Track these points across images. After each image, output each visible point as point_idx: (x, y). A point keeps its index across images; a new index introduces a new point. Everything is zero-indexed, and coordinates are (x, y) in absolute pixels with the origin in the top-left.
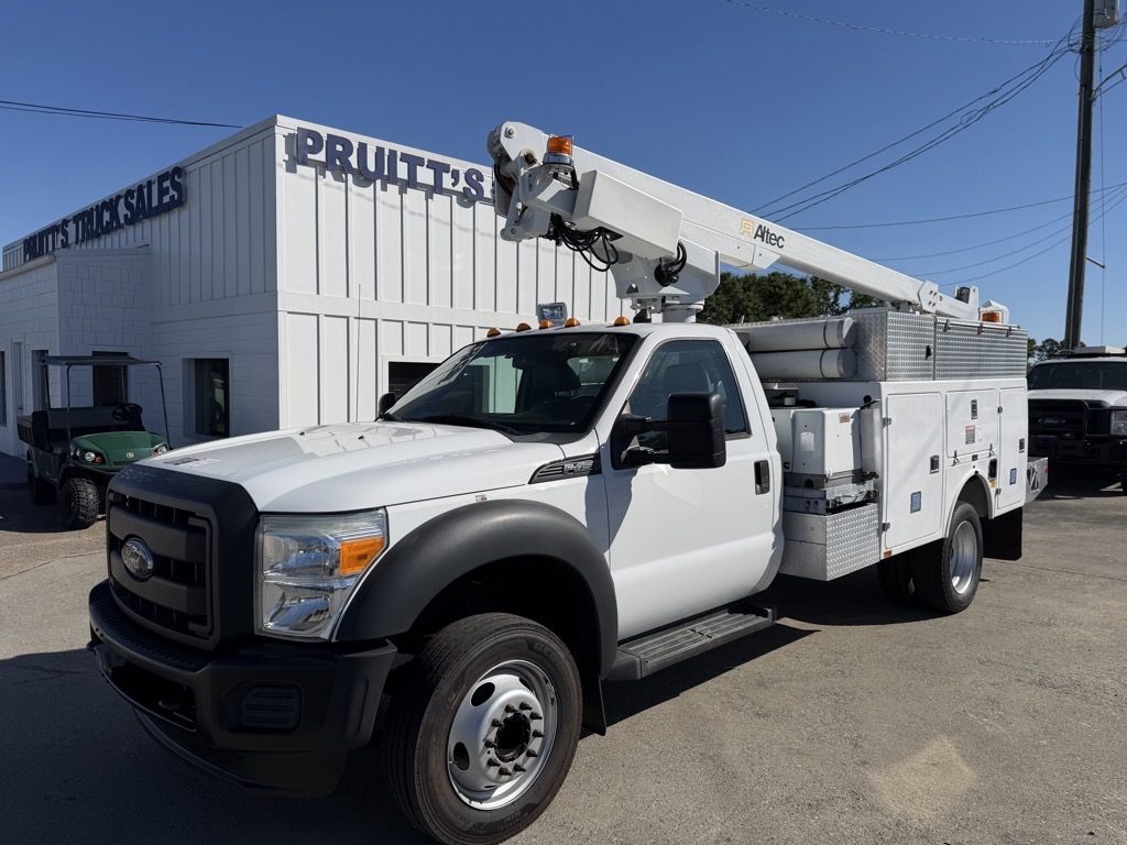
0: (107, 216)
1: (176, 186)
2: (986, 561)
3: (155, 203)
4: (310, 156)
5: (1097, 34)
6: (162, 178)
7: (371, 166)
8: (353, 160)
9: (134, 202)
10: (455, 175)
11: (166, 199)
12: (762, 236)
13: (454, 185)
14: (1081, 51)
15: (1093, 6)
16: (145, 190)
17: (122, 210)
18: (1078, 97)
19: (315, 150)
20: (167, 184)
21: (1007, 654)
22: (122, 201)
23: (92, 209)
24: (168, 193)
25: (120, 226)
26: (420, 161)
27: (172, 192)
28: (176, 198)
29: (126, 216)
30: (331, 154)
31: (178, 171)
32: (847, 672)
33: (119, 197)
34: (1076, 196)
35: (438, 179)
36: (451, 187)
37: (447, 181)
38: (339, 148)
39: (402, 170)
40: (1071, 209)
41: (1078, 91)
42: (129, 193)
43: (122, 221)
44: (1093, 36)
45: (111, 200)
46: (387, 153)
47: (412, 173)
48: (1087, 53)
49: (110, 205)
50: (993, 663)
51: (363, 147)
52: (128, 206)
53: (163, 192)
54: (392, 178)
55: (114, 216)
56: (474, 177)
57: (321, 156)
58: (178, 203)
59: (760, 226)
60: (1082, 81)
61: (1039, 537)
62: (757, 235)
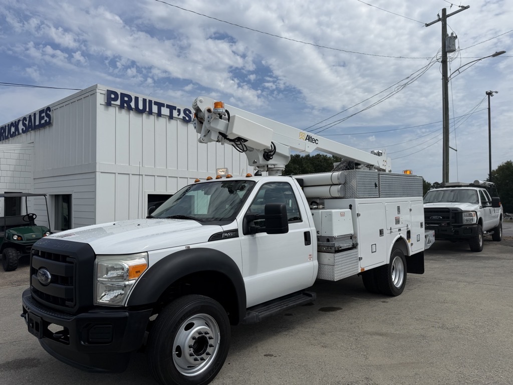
0: (13, 129)
1: (48, 116)
2: (408, 274)
3: (37, 123)
4: (112, 102)
5: (448, 55)
6: (41, 112)
7: (141, 107)
8: (133, 104)
9: (27, 123)
10: (179, 111)
11: (43, 122)
12: (309, 140)
13: (179, 115)
14: (442, 62)
15: (445, 44)
16: (33, 118)
17: (21, 127)
18: (442, 80)
19: (116, 99)
20: (44, 115)
21: (427, 316)
22: (21, 123)
23: (6, 126)
24: (44, 119)
25: (19, 134)
26: (163, 105)
27: (46, 118)
28: (48, 121)
29: (23, 129)
30: (123, 102)
31: (48, 109)
32: (360, 327)
33: (19, 121)
34: (443, 121)
35: (171, 113)
36: (177, 116)
37: (175, 113)
38: (126, 99)
39: (155, 109)
40: (442, 126)
41: (442, 78)
42: (25, 119)
43: (21, 131)
44: (446, 56)
45: (16, 122)
46: (147, 100)
47: (159, 110)
48: (444, 62)
49: (15, 124)
50: (422, 320)
51: (137, 99)
52: (24, 124)
53: (41, 118)
54: (150, 113)
55: (17, 129)
56: (187, 112)
57: (118, 102)
58: (49, 124)
59: (308, 135)
60: (443, 74)
61: (437, 266)
62: (306, 139)
